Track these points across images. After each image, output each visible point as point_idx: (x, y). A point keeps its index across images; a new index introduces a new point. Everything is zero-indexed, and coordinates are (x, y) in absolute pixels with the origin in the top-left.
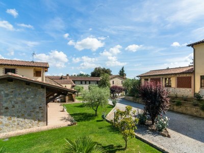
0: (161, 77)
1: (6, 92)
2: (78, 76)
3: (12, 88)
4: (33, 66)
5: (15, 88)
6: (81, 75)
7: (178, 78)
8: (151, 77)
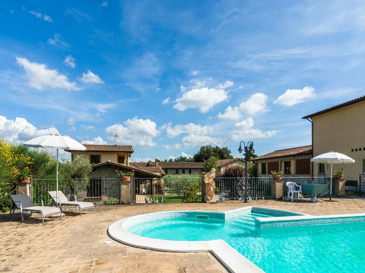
0: (279, 160)
1: (106, 176)
2: (176, 161)
3: (110, 173)
4: (117, 152)
5: (112, 173)
6: (182, 159)
7: (297, 162)
8: (269, 161)
